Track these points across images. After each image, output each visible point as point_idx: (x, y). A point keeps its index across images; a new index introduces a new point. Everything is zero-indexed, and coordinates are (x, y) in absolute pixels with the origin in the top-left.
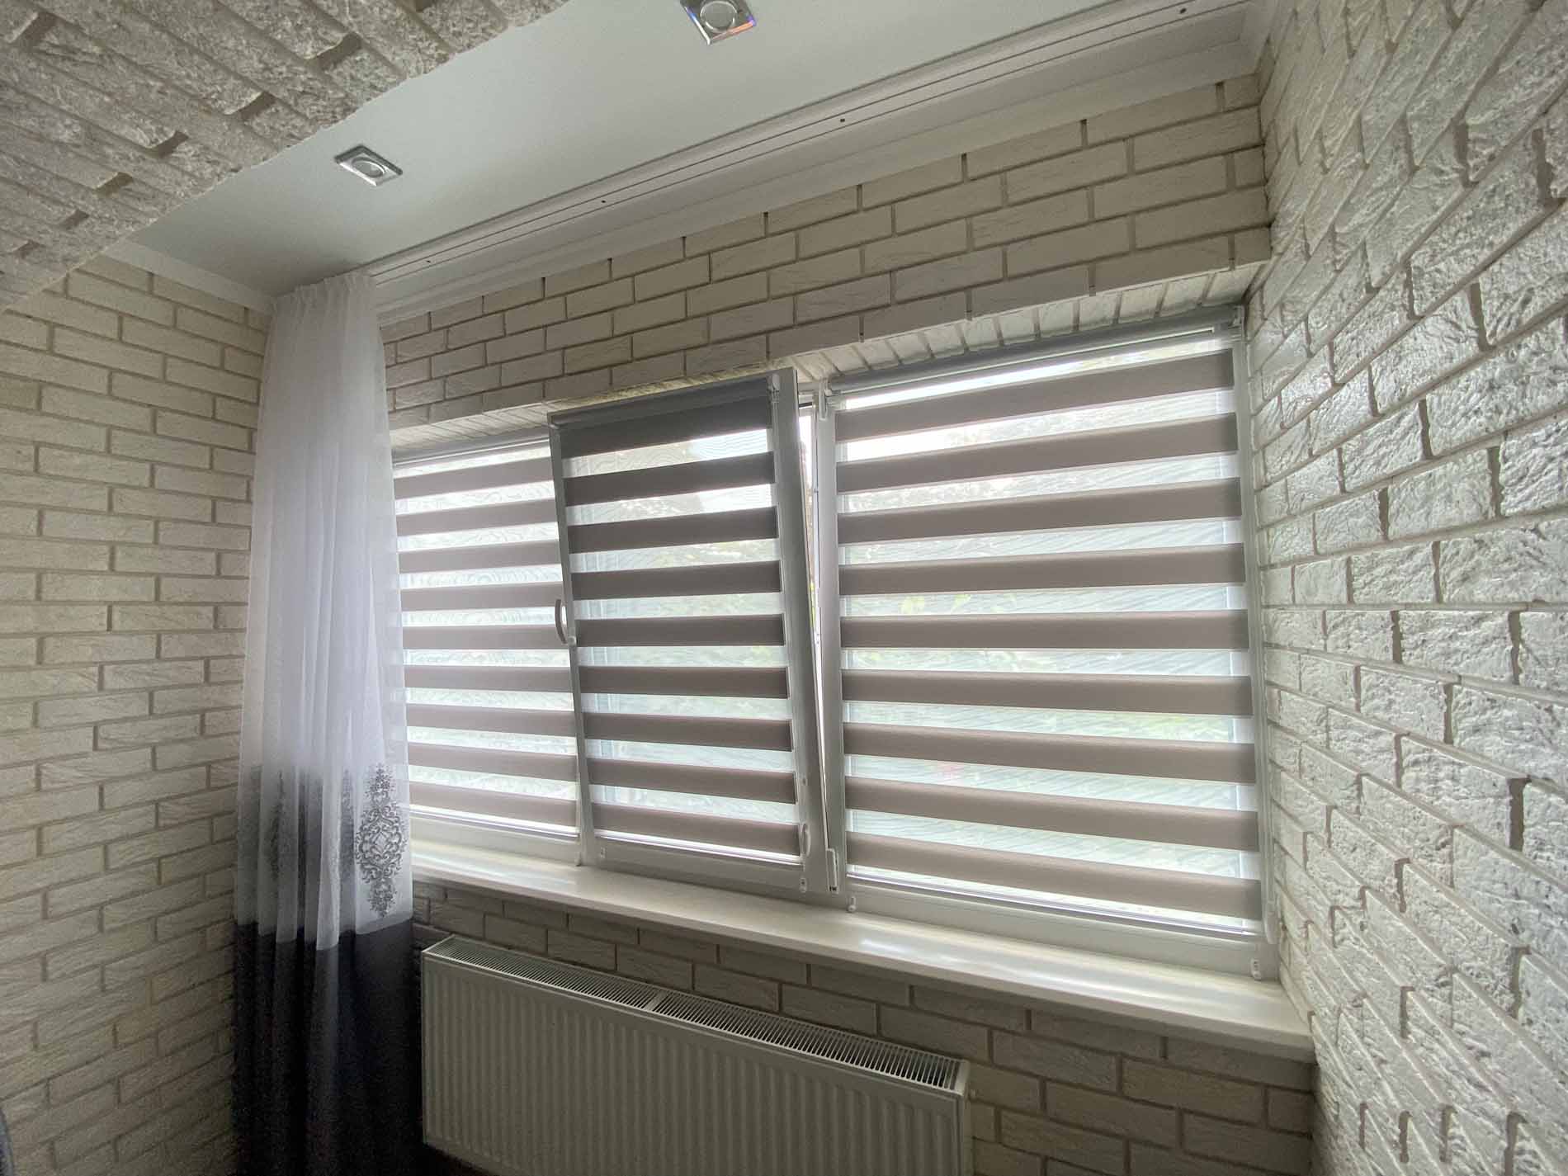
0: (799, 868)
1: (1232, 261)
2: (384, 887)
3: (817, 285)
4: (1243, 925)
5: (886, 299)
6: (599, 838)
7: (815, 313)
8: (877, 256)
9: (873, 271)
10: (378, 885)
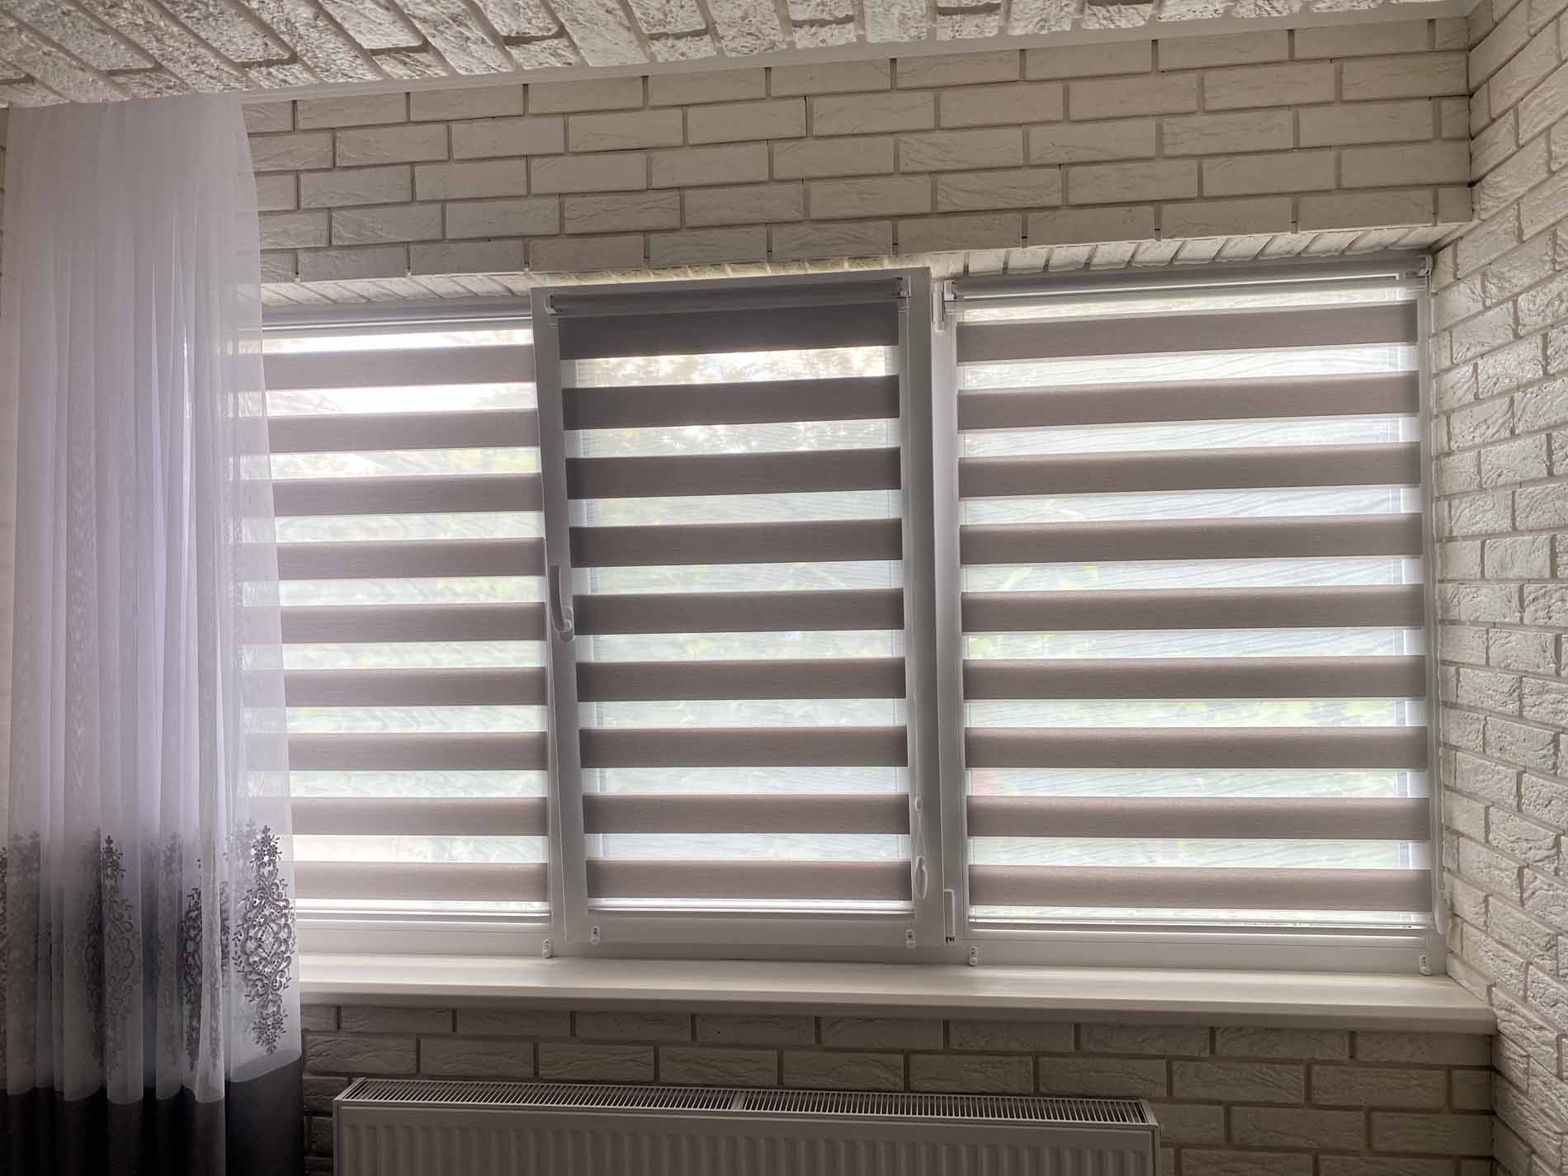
0: (911, 916)
1: (1435, 216)
2: (272, 1009)
3: (965, 166)
4: (1412, 919)
5: (1056, 200)
6: (593, 911)
7: (963, 202)
8: (1045, 144)
9: (1038, 162)
10: (265, 1006)
